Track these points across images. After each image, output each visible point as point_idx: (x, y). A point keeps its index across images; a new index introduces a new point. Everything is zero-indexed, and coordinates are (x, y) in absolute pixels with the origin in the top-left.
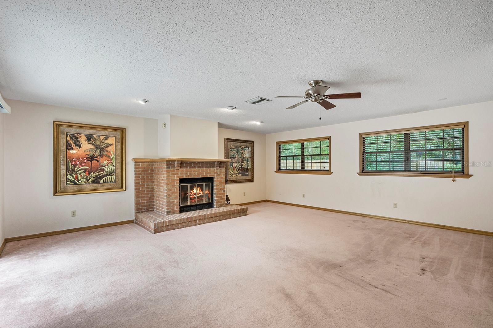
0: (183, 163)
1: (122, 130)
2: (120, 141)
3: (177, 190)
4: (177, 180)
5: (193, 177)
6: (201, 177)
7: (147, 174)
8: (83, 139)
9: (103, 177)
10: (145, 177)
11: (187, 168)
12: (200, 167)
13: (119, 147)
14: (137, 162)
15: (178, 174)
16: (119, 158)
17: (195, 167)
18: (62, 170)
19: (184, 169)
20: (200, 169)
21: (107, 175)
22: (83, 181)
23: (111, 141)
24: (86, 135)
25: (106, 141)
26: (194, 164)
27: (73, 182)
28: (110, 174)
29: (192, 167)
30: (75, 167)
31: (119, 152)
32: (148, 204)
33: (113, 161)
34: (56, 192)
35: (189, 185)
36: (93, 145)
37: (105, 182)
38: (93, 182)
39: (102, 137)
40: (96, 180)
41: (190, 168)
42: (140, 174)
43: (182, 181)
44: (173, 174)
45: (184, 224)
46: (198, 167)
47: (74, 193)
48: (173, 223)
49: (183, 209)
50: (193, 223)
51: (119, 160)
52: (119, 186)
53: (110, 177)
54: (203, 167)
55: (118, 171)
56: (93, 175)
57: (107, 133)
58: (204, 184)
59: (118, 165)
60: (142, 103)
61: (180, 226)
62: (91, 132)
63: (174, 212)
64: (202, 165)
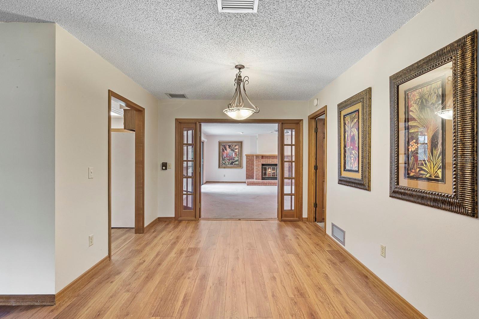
0: (263, 157)
1: (241, 142)
2: (240, 147)
3: (260, 169)
4: (260, 164)
5: (268, 163)
6: (273, 163)
7: (251, 161)
8: (227, 147)
9: (234, 162)
10: (250, 163)
11: (265, 159)
12: (273, 159)
13: (240, 150)
14: (247, 156)
15: (261, 162)
16: (240, 154)
17: (270, 159)
18: (221, 159)
19: (264, 160)
20: (273, 160)
21: (235, 161)
22: (227, 163)
23: (237, 147)
24: (228, 146)
25: (235, 148)
26: (269, 157)
27: (224, 164)
28: (237, 161)
29: (268, 159)
30: (225, 158)
31: (240, 152)
32: (251, 175)
33: (238, 156)
34: (219, 167)
35: (267, 167)
36: (231, 149)
37: (235, 164)
38: (231, 164)
39: (234, 146)
40: (232, 163)
41: (267, 159)
42: (248, 161)
43: (263, 165)
44: (258, 162)
45: (260, 184)
46: (272, 159)
47: (224, 168)
48: (255, 183)
49: (263, 179)
50: (269, 185)
51: (240, 155)
52: (240, 166)
53: (236, 162)
54: (274, 159)
55: (240, 160)
56: (231, 161)
57: (235, 144)
58: (271, 167)
59: (240, 157)
60: (242, 133)
61: (258, 185)
62: (230, 144)
63: (259, 179)
64: (274, 157)
